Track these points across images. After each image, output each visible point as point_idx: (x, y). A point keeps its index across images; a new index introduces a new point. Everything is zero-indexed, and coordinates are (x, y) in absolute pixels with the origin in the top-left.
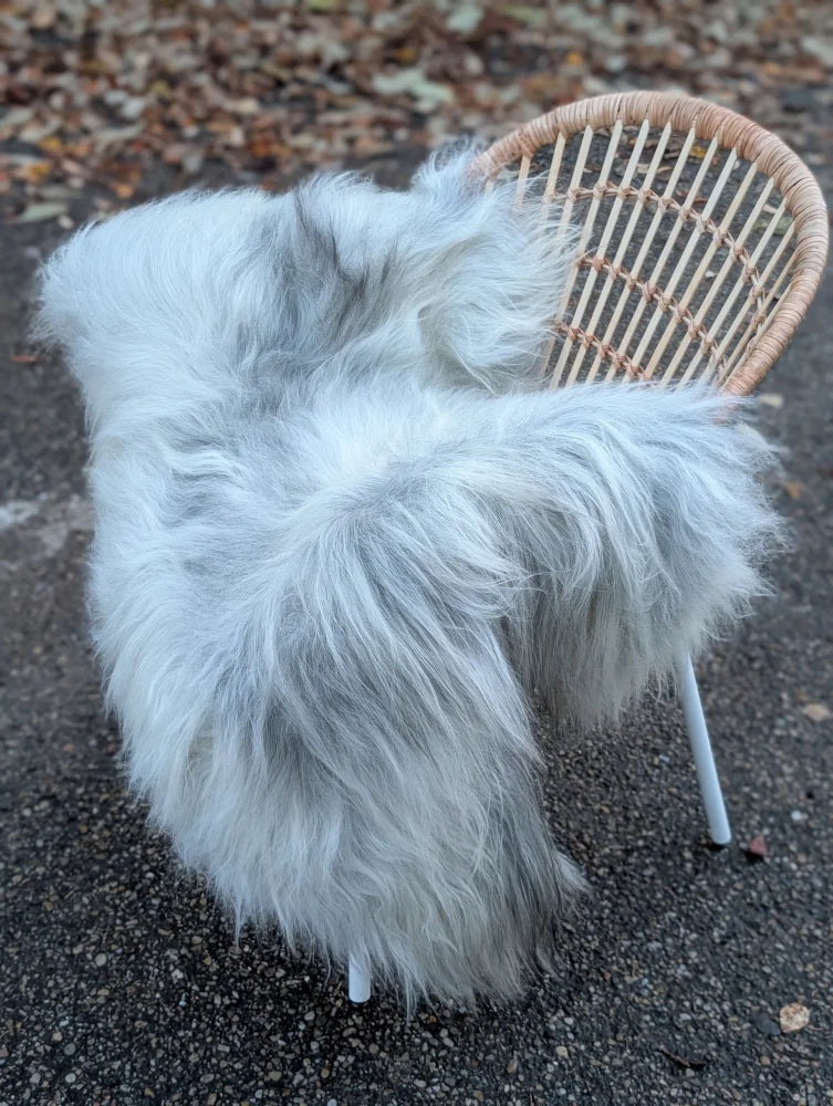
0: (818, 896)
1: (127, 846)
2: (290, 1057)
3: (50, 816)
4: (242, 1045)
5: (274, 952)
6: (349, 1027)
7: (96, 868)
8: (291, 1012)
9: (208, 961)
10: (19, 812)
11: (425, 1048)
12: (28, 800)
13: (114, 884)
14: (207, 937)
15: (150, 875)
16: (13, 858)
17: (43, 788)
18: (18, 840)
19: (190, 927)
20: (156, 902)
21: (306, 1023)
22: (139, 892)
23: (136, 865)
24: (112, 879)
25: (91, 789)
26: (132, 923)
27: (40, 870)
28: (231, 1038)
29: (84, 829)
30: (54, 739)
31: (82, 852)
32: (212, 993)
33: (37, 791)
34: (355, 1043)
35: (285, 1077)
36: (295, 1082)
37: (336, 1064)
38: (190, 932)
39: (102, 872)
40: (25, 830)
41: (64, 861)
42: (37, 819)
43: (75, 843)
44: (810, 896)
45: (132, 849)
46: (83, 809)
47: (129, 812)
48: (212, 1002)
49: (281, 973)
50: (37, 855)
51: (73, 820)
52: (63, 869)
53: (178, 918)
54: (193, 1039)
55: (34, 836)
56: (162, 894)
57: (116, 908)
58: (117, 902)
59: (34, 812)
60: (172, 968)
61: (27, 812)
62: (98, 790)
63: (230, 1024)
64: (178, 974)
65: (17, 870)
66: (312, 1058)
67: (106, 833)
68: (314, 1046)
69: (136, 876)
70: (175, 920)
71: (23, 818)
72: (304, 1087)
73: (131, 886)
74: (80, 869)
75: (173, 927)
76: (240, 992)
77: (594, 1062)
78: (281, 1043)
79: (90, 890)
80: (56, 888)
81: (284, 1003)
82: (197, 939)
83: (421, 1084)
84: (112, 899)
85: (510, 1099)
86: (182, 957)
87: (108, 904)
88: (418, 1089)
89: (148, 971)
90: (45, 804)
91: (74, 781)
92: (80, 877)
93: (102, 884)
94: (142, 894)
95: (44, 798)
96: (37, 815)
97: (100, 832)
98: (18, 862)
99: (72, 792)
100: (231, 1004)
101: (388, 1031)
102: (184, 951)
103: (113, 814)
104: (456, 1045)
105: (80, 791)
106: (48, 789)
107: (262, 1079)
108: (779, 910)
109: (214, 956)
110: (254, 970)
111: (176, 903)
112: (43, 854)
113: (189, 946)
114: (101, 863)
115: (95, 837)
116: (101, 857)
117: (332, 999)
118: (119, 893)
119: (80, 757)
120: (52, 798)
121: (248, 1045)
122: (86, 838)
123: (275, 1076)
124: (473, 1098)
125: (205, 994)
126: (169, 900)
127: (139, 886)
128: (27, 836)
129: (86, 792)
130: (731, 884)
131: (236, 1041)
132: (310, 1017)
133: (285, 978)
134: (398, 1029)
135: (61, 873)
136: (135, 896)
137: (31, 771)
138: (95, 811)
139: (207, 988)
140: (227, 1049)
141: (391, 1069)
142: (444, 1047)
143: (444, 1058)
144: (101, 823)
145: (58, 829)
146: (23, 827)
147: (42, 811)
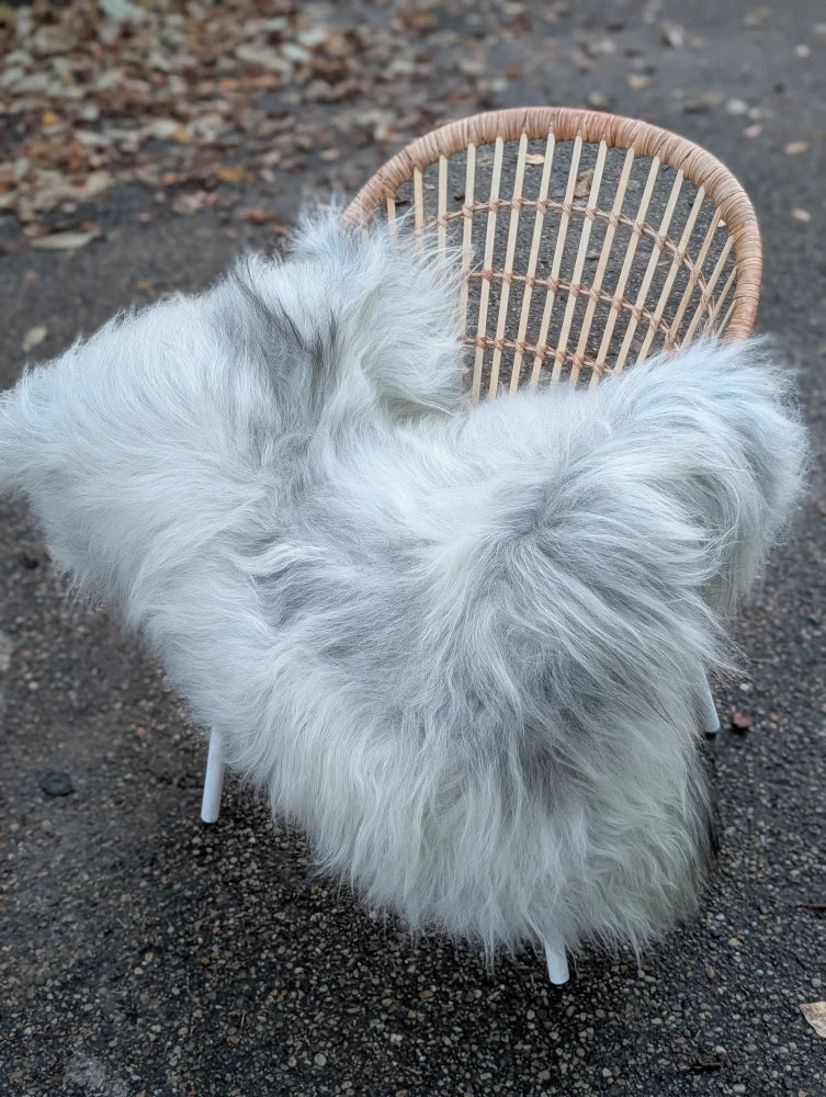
0: (807, 740)
1: (257, 956)
2: (543, 1054)
3: (162, 964)
4: (498, 1066)
5: (458, 980)
6: (567, 1007)
7: (246, 987)
8: (513, 1019)
9: (412, 1014)
10: (133, 974)
11: (638, 992)
12: (130, 961)
13: (275, 992)
14: (393, 996)
15: (298, 970)
16: (162, 1016)
17: (134, 943)
18: (153, 998)
19: (372, 995)
20: (324, 989)
21: (532, 1021)
22: (301, 988)
23: (279, 967)
24: (269, 990)
25: (179, 923)
26: (319, 1016)
27: (197, 1014)
28: (484, 1065)
29: (205, 960)
30: (104, 896)
31: (220, 980)
32: (438, 1038)
33: (131, 949)
34: (583, 1017)
35: (552, 1072)
36: (564, 1071)
37: (583, 1040)
38: (375, 999)
39: (255, 989)
40: (152, 987)
41: (212, 996)
42: (153, 972)
43: (209, 976)
44: (802, 742)
45: (264, 956)
46: (188, 944)
47: (233, 927)
48: (444, 1045)
49: (479, 993)
50: (182, 1002)
51: (187, 957)
52: (218, 1001)
53: (355, 992)
54: (455, 1082)
55: (164, 989)
56: (324, 980)
57: (294, 1011)
58: (291, 1005)
59: (144, 968)
60: (386, 1035)
61: (138, 971)
62: (185, 922)
63: (473, 1054)
64: (396, 1038)
65: (176, 1023)
66: (561, 1045)
67: (228, 954)
68: (554, 1036)
69: (288, 976)
70: (354, 996)
71: (139, 977)
72: (574, 1072)
73: (291, 987)
74: (233, 995)
75: (357, 1001)
76: (459, 1025)
77: (763, 939)
78: (527, 1047)
79: (257, 1007)
80: (226, 1022)
81: (502, 1015)
82: (387, 1002)
83: (657, 1021)
84: (285, 1006)
85: (729, 998)
86: (387, 1022)
87: (284, 1012)
88: (658, 1027)
89: (371, 1049)
90: (149, 957)
91: (159, 924)
92: (240, 1002)
93: (264, 999)
94: (306, 987)
95: (142, 953)
96: (149, 969)
97: (221, 956)
98: (171, 1016)
99: (165, 934)
100: (461, 1038)
101: (599, 995)
102: (384, 1017)
103: (218, 935)
104: (657, 979)
105: (171, 930)
106: (140, 942)
107: (537, 1084)
108: (790, 762)
109: (415, 1008)
110: (455, 1002)
111: (342, 982)
112: (186, 999)
113: (385, 1010)
114: (247, 980)
115: (221, 962)
116: (243, 975)
117: (536, 992)
118: (286, 997)
119: (143, 901)
120: (150, 947)
121: (503, 1063)
122: (214, 967)
123: (545, 1075)
124: (704, 1011)
125: (433, 1042)
126: (335, 981)
127: (298, 984)
128: (159, 991)
129: (177, 929)
130: (743, 759)
131: (490, 1065)
132: (531, 1015)
133: (485, 995)
134: (605, 989)
135: (218, 1007)
136: (301, 994)
137: (109, 933)
138: (200, 940)
139: (430, 1036)
140: (489, 1075)
141: (627, 1022)
142: (650, 984)
143: (657, 992)
144: (215, 948)
145: (181, 971)
146: (147, 984)
147: (151, 963)
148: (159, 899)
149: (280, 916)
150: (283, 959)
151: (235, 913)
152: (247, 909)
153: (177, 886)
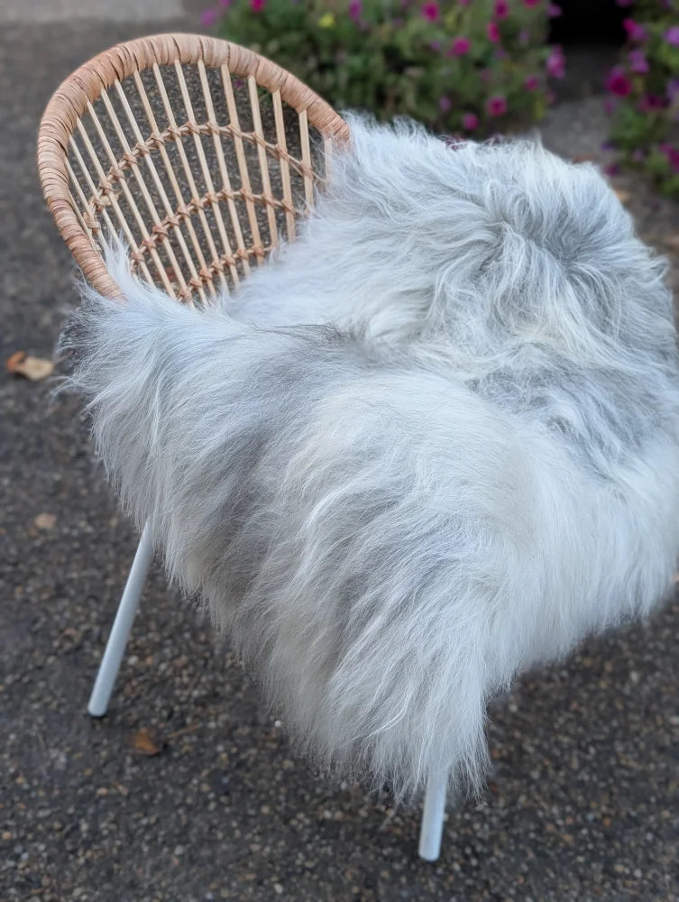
7: (625, 784)
12: (630, 883)
15: (592, 750)
17: (608, 885)
18: (664, 853)
24: (620, 766)
25: (571, 854)
26: (634, 728)
27: (666, 814)
33: (614, 886)
39: (624, 778)
40: (652, 856)
41: (643, 807)
42: (635, 859)
43: (623, 814)
45: (586, 778)
46: (594, 840)
52: (648, 802)
55: (650, 846)
61: (638, 873)
67: (594, 805)
71: (644, 871)
90: (619, 868)
91: (576, 872)
95: (615, 876)
96: (632, 865)
99: (588, 864)
103: (574, 817)
106: (603, 882)
112: (655, 826)
115: (604, 809)
120: (609, 873)
122: (612, 812)
126: (596, 724)
127: (608, 748)
129: (578, 854)
135: (653, 800)
138: (585, 831)
144: (590, 817)
145: (626, 839)
146: (650, 862)
147: (626, 865)
148: (546, 880)
149: (535, 775)
150: (584, 764)
151: (543, 809)
152: (536, 801)
153: (525, 868)
